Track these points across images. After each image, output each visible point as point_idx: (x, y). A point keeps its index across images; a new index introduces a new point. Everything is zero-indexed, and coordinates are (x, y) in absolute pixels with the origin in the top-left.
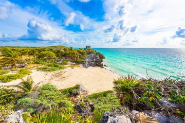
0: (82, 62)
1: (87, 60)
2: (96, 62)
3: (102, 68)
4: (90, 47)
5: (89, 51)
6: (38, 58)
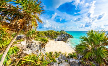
0: (55, 39)
1: (58, 37)
2: (64, 39)
3: (65, 42)
4: (63, 30)
5: (62, 33)
6: (37, 35)
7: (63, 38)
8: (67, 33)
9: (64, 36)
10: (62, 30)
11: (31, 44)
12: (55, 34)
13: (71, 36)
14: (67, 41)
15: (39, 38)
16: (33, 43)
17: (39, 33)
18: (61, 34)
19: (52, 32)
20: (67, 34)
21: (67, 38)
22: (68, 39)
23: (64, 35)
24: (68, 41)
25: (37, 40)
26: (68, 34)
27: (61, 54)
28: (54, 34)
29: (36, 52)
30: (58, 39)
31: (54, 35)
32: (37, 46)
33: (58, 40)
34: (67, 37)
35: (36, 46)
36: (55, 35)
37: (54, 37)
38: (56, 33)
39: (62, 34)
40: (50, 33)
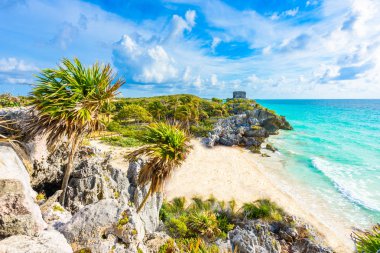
0: (203, 134)
1: (219, 128)
2: (245, 135)
3: (254, 152)
4: (242, 94)
5: (237, 104)
6: (115, 119)
7: (242, 129)
8: (264, 107)
9: (247, 121)
10: (235, 94)
11: (83, 165)
12: (205, 113)
13: (283, 120)
14: (263, 145)
15: (125, 131)
16: (91, 161)
17: (125, 107)
18: (230, 112)
19: (186, 99)
20: (259, 114)
21: (264, 130)
22: (266, 136)
23: (248, 116)
24: (269, 147)
25: (113, 142)
26: (267, 113)
27: (216, 204)
28: (196, 111)
29: (112, 239)
30: (216, 136)
31: (197, 118)
32: (115, 174)
33: (219, 143)
34: (262, 125)
35: (108, 173)
36: (202, 118)
37: (198, 126)
38: (209, 109)
39: (237, 111)
40: (179, 104)
